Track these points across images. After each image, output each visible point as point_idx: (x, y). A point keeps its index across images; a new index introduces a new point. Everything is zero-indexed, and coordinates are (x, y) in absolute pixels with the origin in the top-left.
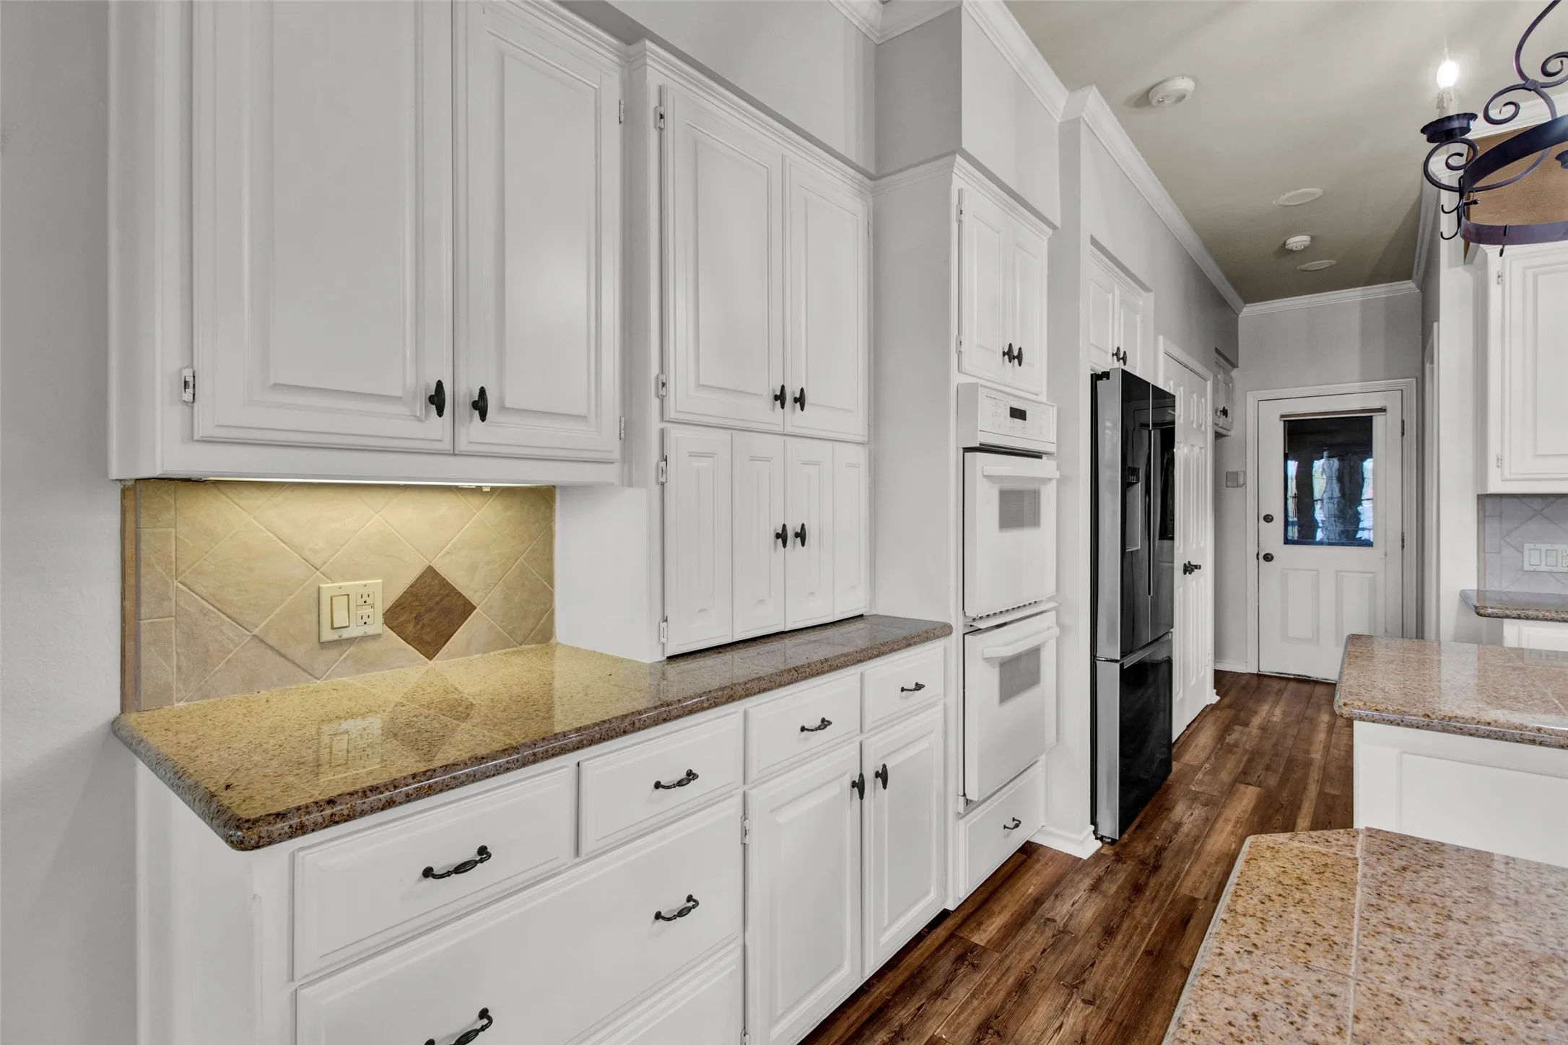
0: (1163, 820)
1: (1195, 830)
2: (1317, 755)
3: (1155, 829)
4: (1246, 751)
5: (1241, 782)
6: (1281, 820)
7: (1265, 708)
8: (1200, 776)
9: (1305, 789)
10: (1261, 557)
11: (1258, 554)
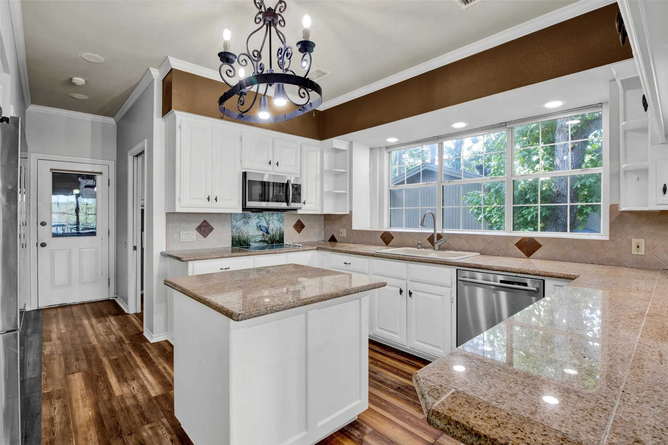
0: (40, 424)
1: (63, 417)
2: (95, 342)
3: (40, 432)
4: (60, 355)
5: (69, 374)
6: (103, 385)
7: (54, 327)
8: (43, 382)
9: (101, 362)
10: (39, 245)
11: (37, 244)
